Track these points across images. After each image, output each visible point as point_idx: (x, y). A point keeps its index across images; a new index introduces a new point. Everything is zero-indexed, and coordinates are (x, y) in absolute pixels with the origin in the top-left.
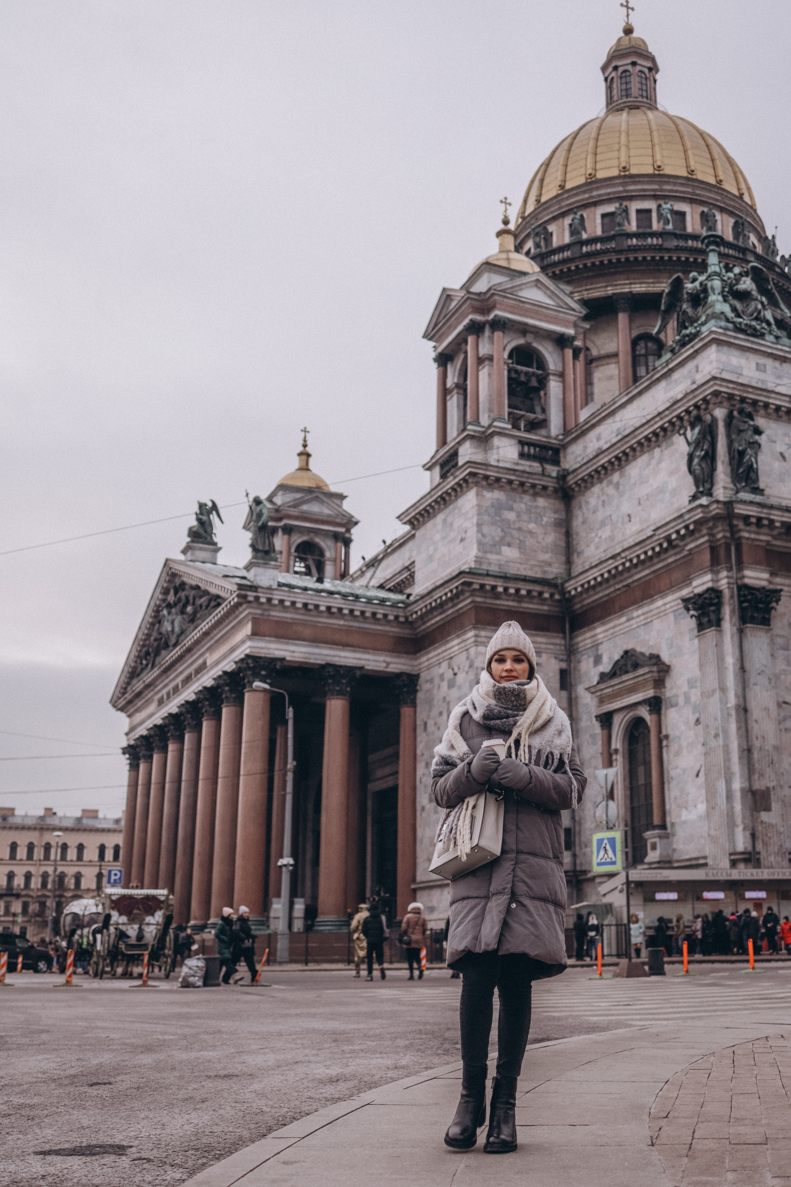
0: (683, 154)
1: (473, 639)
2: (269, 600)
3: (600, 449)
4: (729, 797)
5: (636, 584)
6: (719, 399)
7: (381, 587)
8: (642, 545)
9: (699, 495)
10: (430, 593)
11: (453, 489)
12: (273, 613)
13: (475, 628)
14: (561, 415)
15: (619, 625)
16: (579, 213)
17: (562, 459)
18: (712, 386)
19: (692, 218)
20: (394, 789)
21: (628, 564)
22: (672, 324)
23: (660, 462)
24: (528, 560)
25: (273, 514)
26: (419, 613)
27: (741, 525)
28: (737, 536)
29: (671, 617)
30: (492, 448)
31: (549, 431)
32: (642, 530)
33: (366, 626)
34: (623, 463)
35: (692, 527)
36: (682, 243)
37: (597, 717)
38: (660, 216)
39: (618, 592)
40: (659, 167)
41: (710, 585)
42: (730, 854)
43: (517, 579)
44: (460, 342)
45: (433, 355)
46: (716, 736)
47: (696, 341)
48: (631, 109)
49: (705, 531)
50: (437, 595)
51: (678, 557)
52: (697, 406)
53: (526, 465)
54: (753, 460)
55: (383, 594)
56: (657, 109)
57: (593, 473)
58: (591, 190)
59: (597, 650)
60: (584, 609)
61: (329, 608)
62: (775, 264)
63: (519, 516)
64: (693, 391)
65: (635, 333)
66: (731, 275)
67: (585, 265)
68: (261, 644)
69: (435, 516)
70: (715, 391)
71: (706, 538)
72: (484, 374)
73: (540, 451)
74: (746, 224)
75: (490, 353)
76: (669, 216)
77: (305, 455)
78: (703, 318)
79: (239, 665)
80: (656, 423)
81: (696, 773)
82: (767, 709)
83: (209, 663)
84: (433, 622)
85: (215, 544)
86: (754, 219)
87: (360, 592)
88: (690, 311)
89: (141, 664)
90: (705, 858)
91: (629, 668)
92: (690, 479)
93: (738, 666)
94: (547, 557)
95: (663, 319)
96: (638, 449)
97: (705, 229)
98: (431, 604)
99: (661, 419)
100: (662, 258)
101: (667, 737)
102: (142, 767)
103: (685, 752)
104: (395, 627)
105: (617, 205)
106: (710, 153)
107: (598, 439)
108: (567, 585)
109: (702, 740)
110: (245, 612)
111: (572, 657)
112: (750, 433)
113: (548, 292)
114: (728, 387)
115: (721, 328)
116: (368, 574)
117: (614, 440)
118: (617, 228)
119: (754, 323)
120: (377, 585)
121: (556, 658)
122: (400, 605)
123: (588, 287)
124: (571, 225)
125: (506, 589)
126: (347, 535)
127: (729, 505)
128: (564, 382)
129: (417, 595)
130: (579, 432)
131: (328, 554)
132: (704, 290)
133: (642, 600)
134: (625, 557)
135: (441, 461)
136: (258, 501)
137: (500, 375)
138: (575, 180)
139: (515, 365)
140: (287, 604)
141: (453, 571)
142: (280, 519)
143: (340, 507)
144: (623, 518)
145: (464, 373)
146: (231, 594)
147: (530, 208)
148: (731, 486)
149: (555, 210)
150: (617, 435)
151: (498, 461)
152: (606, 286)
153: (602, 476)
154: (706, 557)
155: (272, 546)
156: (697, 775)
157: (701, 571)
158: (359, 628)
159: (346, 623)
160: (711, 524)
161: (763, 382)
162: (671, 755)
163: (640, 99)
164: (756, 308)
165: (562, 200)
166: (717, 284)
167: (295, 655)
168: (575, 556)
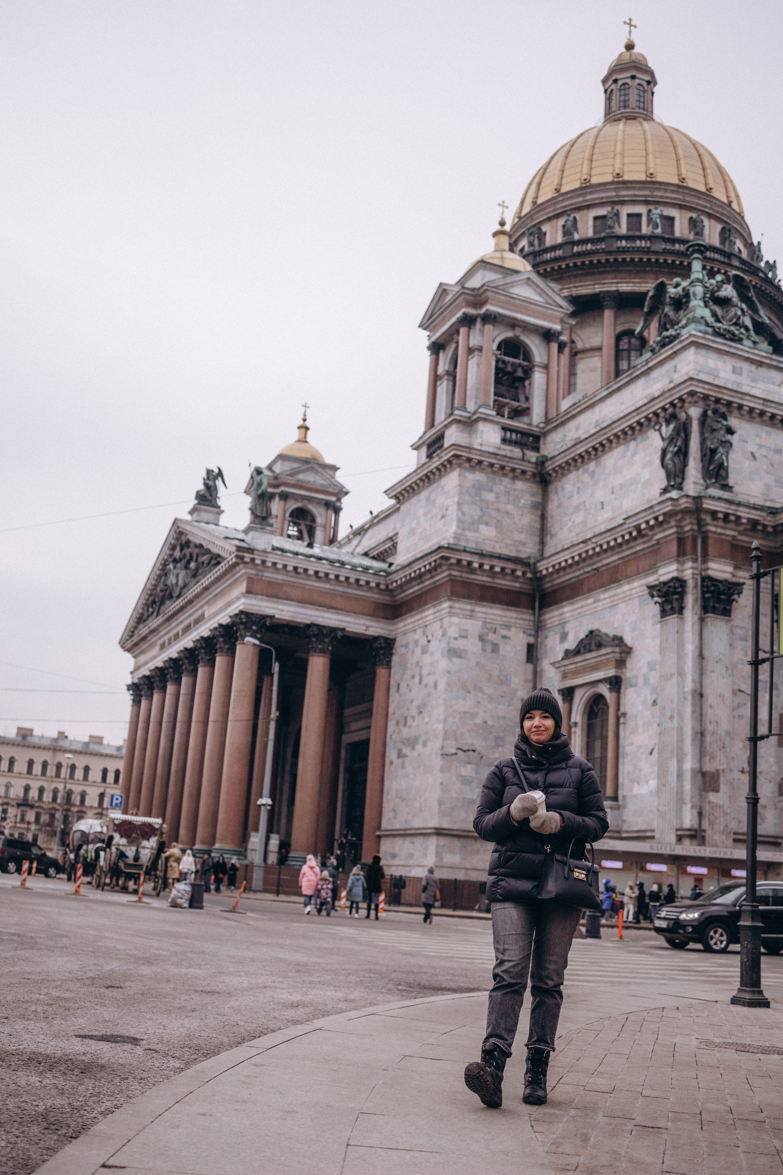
0: (675, 163)
1: (447, 610)
2: (264, 562)
3: (578, 438)
4: (680, 776)
5: (605, 568)
6: (695, 399)
7: (366, 554)
8: (613, 532)
9: (670, 488)
10: (410, 564)
11: (438, 469)
12: (266, 574)
13: (449, 600)
14: (543, 404)
15: (586, 606)
16: (572, 216)
17: (542, 447)
18: (688, 386)
19: (681, 224)
20: (365, 743)
21: (598, 549)
22: (654, 325)
23: (634, 454)
24: (503, 539)
26: (399, 582)
27: (708, 519)
28: (704, 529)
29: (636, 601)
30: (476, 432)
31: (531, 419)
32: (612, 519)
33: (349, 591)
34: (599, 453)
35: (661, 519)
36: (669, 247)
37: (559, 691)
38: (650, 220)
39: (587, 575)
40: (652, 174)
41: (675, 574)
42: (677, 830)
43: (492, 556)
44: (453, 333)
45: (427, 343)
46: (671, 718)
47: (676, 342)
48: (627, 119)
50: (416, 567)
51: (646, 545)
52: (672, 404)
53: (508, 450)
54: (724, 458)
55: (367, 562)
56: (653, 120)
57: (570, 461)
58: (585, 194)
59: (564, 628)
60: (555, 588)
61: (317, 573)
62: (759, 269)
63: (497, 497)
64: (670, 390)
65: (620, 329)
66: (713, 282)
67: (575, 264)
68: (254, 602)
69: (419, 493)
70: (692, 391)
71: (674, 530)
72: (473, 363)
73: (522, 437)
74: (733, 231)
75: (480, 344)
76: (658, 221)
77: (304, 428)
78: (684, 322)
79: (234, 619)
80: (633, 417)
81: (650, 751)
82: (722, 696)
83: (206, 615)
84: (411, 591)
85: (219, 507)
86: (742, 226)
87: (345, 559)
88: (671, 314)
89: (148, 611)
90: (653, 831)
91: (593, 647)
92: (662, 473)
93: (697, 653)
94: (522, 537)
95: (646, 320)
96: (615, 441)
97: (692, 233)
98: (410, 574)
99: (638, 414)
100: (649, 260)
101: (624, 715)
102: (144, 703)
103: (641, 730)
104: (377, 593)
105: (609, 209)
106: (702, 163)
107: (577, 429)
108: (539, 565)
109: (657, 720)
110: (242, 571)
111: (540, 633)
112: (723, 432)
113: (538, 290)
114: (704, 388)
115: (700, 331)
116: (355, 542)
117: (593, 431)
118: (608, 231)
119: (733, 328)
120: (363, 552)
121: (524, 632)
122: (382, 573)
123: (577, 284)
124: (564, 226)
125: (481, 565)
126: (338, 504)
127: (698, 499)
128: (548, 374)
129: (398, 565)
130: (560, 421)
131: (319, 521)
132: (687, 295)
133: (610, 584)
134: (596, 543)
135: (428, 442)
136: (258, 471)
137: (488, 365)
138: (571, 184)
139: (503, 356)
140: (280, 566)
141: (433, 545)
142: (277, 486)
143: (333, 477)
144: (596, 505)
145: (454, 362)
146: (230, 555)
147: (527, 208)
148: (702, 482)
149: (551, 211)
150: (595, 427)
151: (481, 445)
152: (594, 284)
153: (579, 464)
154: (673, 547)
155: (269, 512)
156: (651, 753)
157: (667, 560)
158: (343, 592)
159: (332, 587)
160: (679, 517)
161: (738, 384)
162: (628, 733)
163: (637, 110)
164: (736, 314)
165: (557, 203)
166: (699, 290)
167: (283, 613)
168: (549, 537)
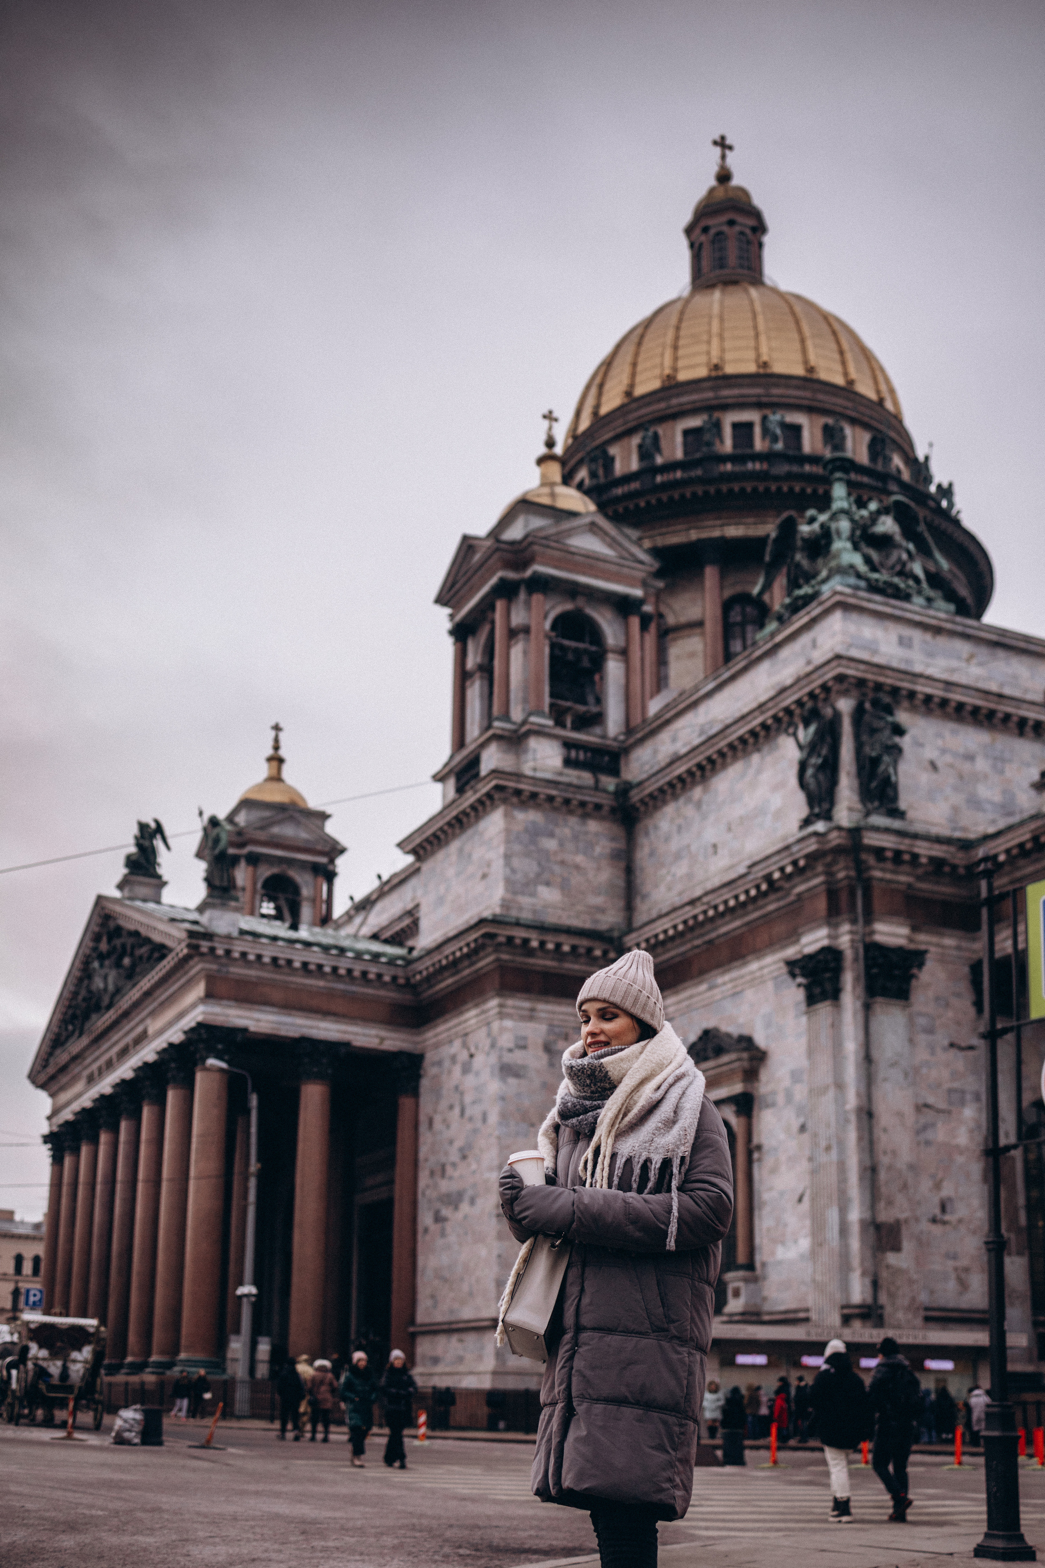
0: (799, 345)
1: (496, 1010)
2: (228, 952)
3: (675, 753)
4: (844, 1230)
5: (722, 939)
6: (845, 686)
7: (375, 937)
8: (732, 887)
9: (813, 818)
10: (439, 947)
11: (473, 807)
12: (233, 969)
13: (498, 995)
14: (622, 706)
15: (698, 995)
16: (652, 430)
17: (623, 768)
18: (835, 668)
19: (811, 434)
20: (388, 1204)
21: (711, 913)
22: (780, 582)
23: (759, 772)
24: (573, 905)
25: (235, 839)
26: (425, 973)
27: (871, 860)
28: (865, 875)
29: (770, 985)
30: (526, 751)
31: (605, 729)
32: (731, 867)
33: (354, 988)
34: (708, 773)
35: (802, 863)
36: (795, 469)
38: (766, 431)
39: (697, 950)
40: (765, 364)
41: (825, 942)
42: (843, 1307)
43: (557, 930)
44: (485, 608)
45: (448, 625)
46: (828, 1148)
47: (814, 604)
48: (726, 284)
49: (820, 868)
50: (448, 950)
51: (782, 904)
52: (812, 695)
53: (574, 776)
54: (891, 770)
55: (376, 947)
56: (764, 284)
57: (665, 787)
58: (670, 398)
61: (305, 965)
62: (929, 496)
63: (561, 844)
64: (808, 675)
65: (728, 593)
66: (864, 513)
67: (659, 500)
68: (217, 1009)
69: (447, 843)
70: (840, 675)
71: (822, 878)
72: (517, 652)
73: (593, 756)
74: (888, 441)
75: (526, 623)
76: (778, 431)
77: (276, 760)
78: (824, 573)
79: (190, 1035)
80: (755, 718)
81: (796, 1197)
82: (900, 1114)
83: (151, 1031)
84: (442, 985)
85: (159, 877)
86: (899, 433)
87: (346, 943)
88: (805, 563)
89: (66, 1029)
90: (807, 1310)
91: (710, 1053)
92: (800, 798)
93: (862, 1054)
94: (599, 900)
95: (767, 577)
96: (730, 754)
97: (828, 448)
98: (440, 961)
99: (762, 713)
100: (767, 489)
101: (759, 1148)
102: (68, 1161)
103: (783, 1168)
104: (393, 991)
105: (705, 417)
106: (838, 344)
107: (674, 740)
108: (626, 939)
109: (807, 1153)
110: (197, 967)
112: (887, 732)
113: (608, 539)
114: (857, 670)
115: (849, 586)
116: (358, 920)
117: (697, 741)
118: (705, 449)
119: (896, 580)
120: (370, 934)
122: (400, 962)
123: (664, 531)
124: (640, 447)
125: (542, 944)
126: (330, 867)
127: (855, 833)
128: (627, 662)
129: (422, 950)
130: (647, 730)
131: (305, 892)
132: (827, 534)
133: (730, 962)
134: (708, 903)
135: (456, 770)
136: (214, 822)
137: (540, 651)
138: (647, 384)
139: (560, 640)
140: (251, 957)
141: (472, 918)
142: (242, 845)
143: (323, 830)
144: (705, 849)
145: (490, 650)
146: (179, 944)
147: (585, 424)
148: (859, 806)
149: (619, 426)
150: (700, 735)
151: (535, 769)
152: (689, 529)
153: (678, 791)
154: (821, 904)
155: (232, 881)
156: (800, 1200)
157: (813, 923)
158: (344, 991)
159: (328, 985)
160: (829, 859)
161: (908, 661)
162: (764, 1173)
163: (739, 271)
164: (900, 558)
165: (630, 412)
166: (844, 525)
167: (261, 1024)
168: (638, 899)
